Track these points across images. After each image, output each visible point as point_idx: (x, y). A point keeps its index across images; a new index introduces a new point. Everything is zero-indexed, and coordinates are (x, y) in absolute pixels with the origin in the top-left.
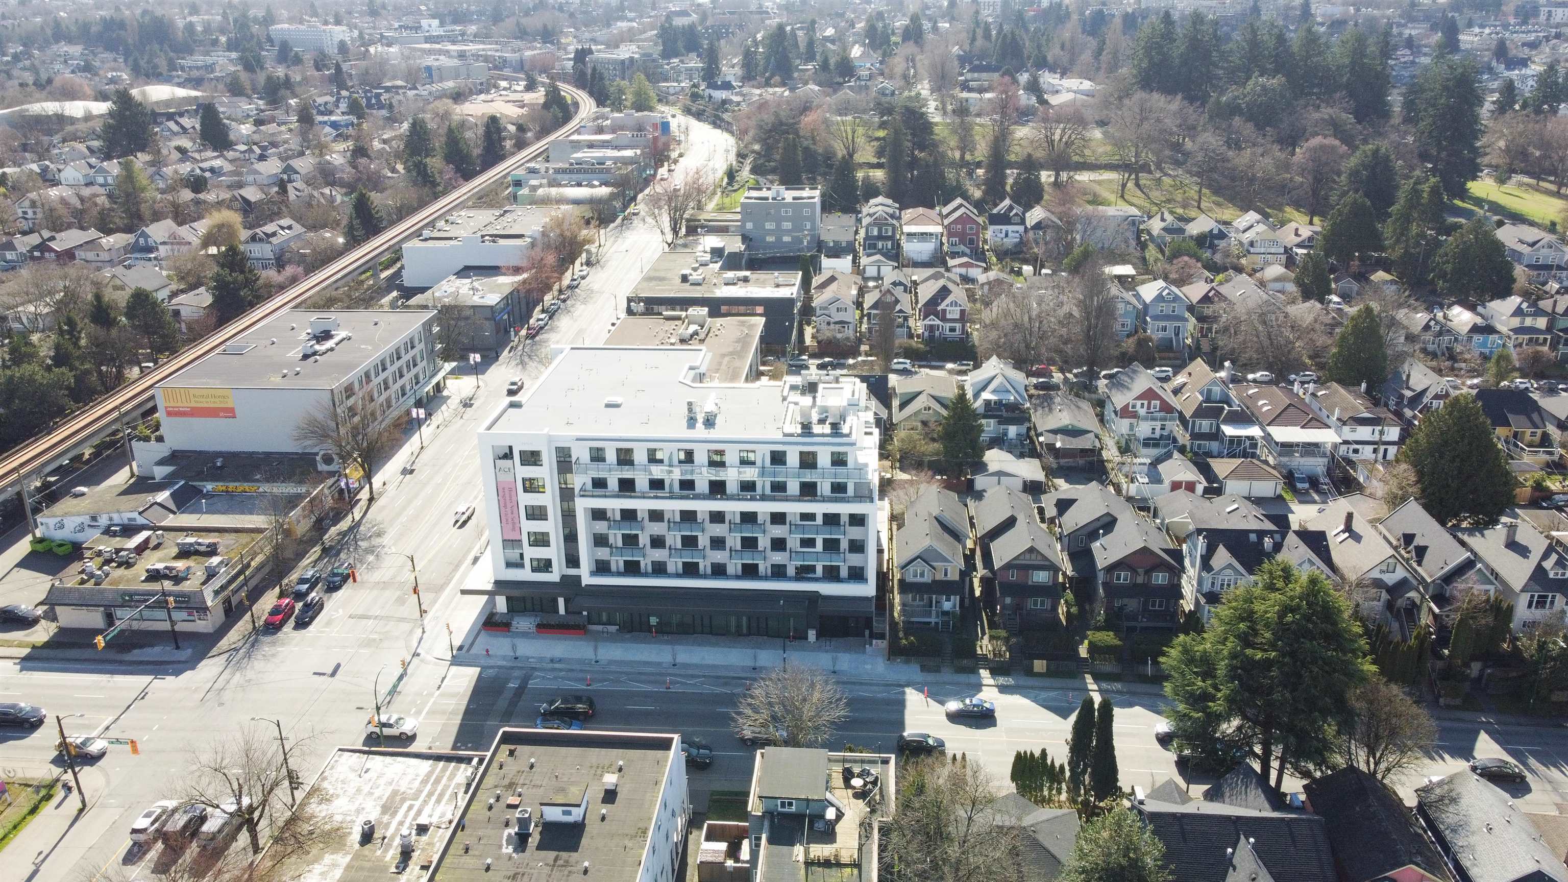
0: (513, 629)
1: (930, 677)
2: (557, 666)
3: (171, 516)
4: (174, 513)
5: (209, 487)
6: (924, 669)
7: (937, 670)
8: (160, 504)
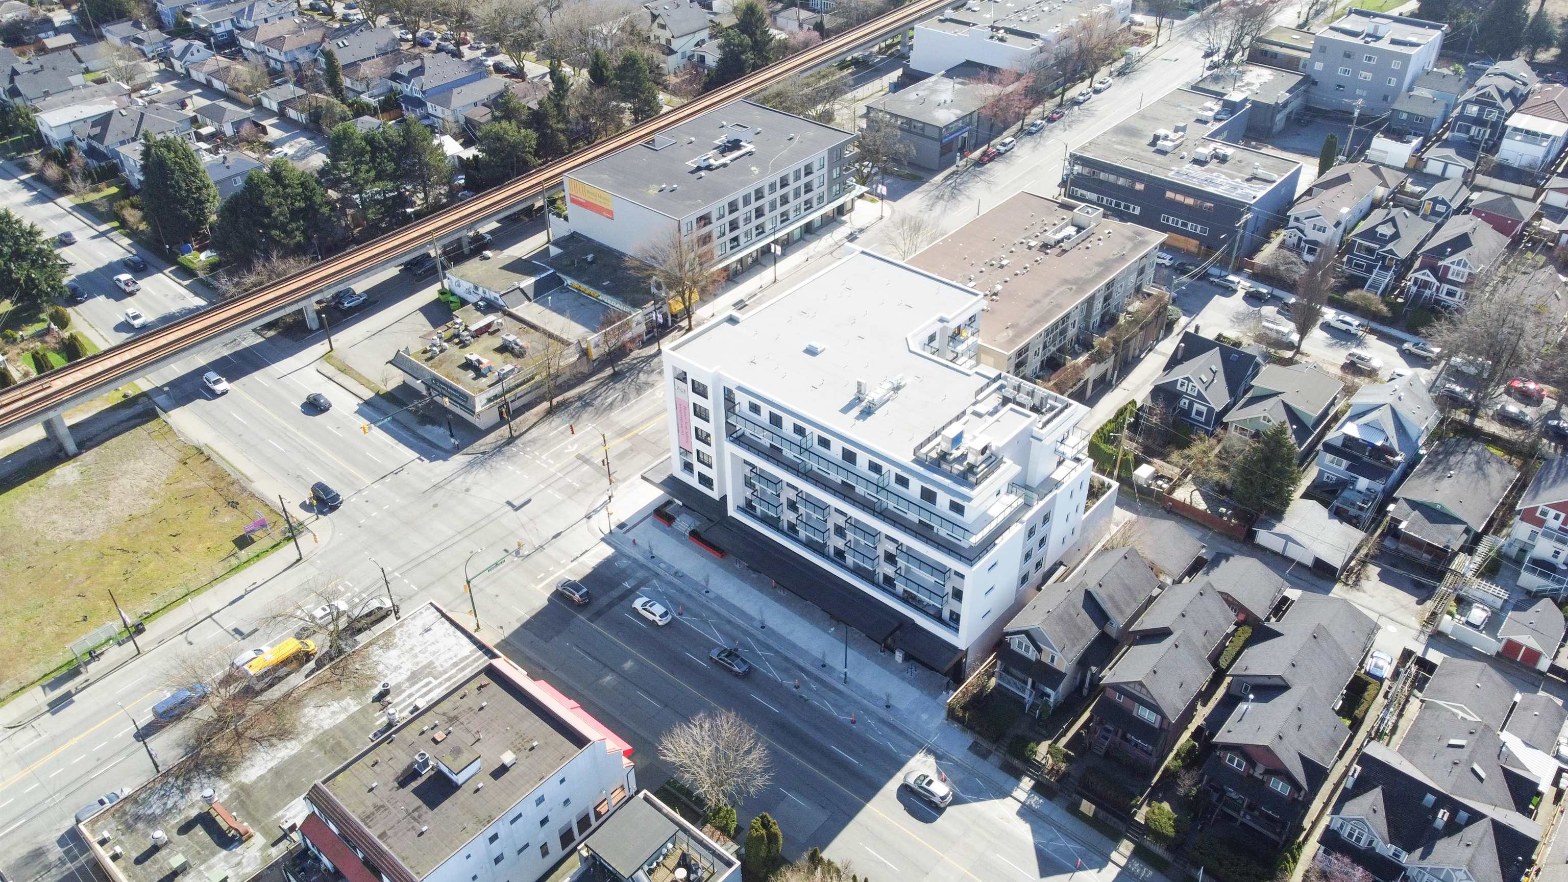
0: (674, 525)
1: (972, 760)
2: (676, 581)
3: (527, 302)
4: (530, 300)
5: (569, 281)
6: (974, 748)
7: (984, 756)
8: (522, 290)
